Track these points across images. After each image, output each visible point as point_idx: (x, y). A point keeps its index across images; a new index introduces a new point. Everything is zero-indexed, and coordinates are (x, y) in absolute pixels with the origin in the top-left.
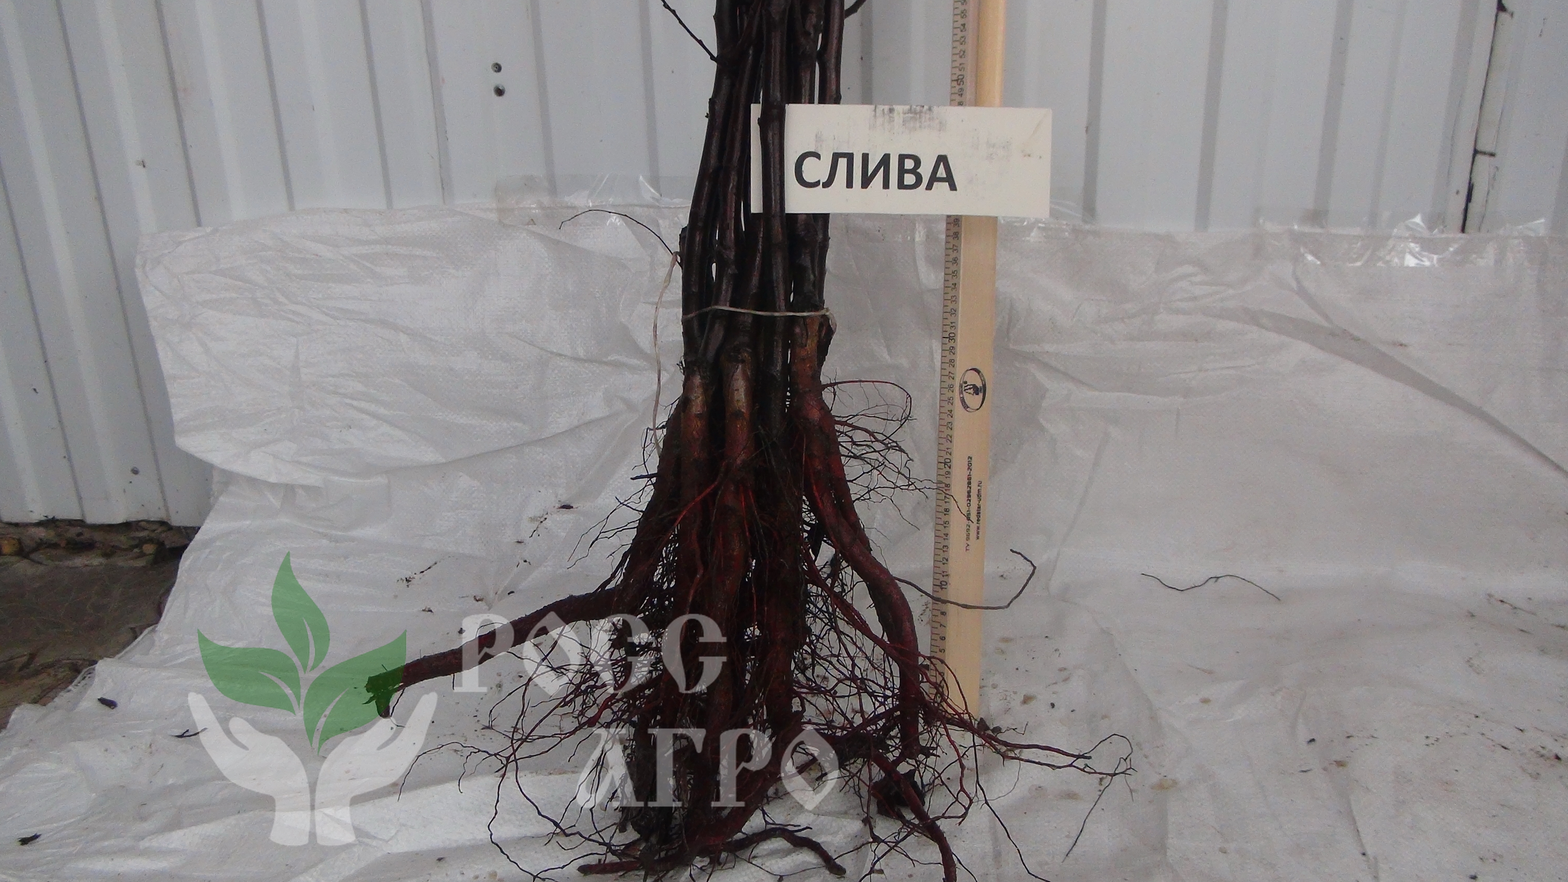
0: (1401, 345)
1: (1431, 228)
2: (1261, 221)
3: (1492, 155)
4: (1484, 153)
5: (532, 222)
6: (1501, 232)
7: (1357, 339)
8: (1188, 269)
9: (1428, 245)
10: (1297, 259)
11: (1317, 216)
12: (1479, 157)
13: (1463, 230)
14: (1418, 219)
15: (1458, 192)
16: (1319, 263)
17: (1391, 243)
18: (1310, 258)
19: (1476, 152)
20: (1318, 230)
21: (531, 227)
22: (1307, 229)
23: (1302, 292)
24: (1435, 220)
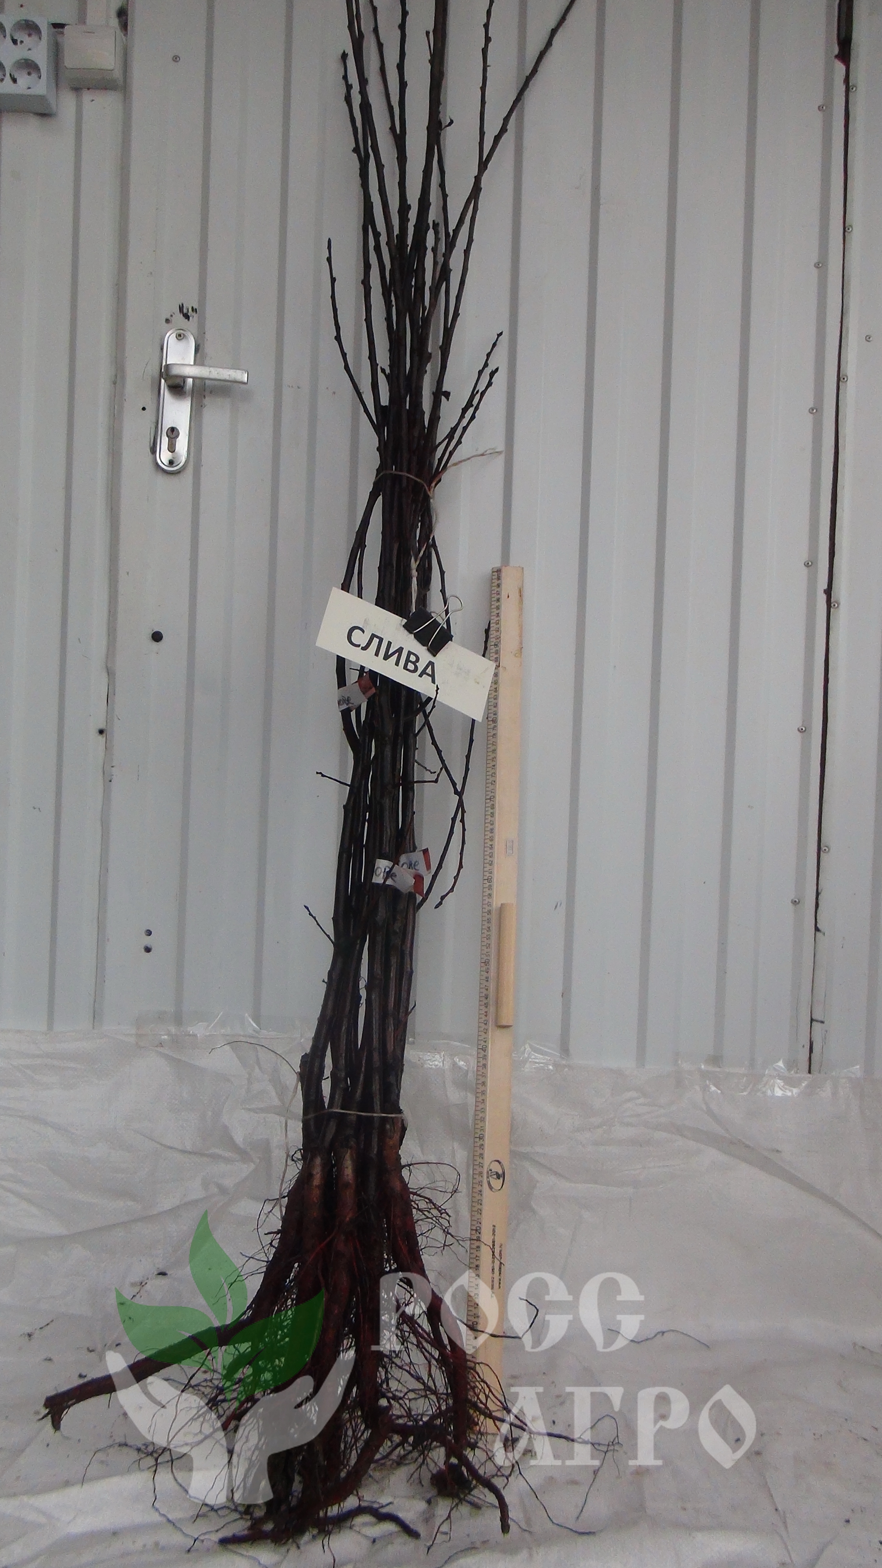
0: (778, 1151)
1: (789, 1070)
2: (680, 1062)
3: (822, 1022)
4: (817, 1021)
5: (161, 1045)
6: (834, 1073)
7: (747, 1146)
8: (632, 1094)
9: (790, 1082)
10: (705, 1088)
11: (716, 1060)
12: (814, 1023)
13: (810, 1072)
14: (781, 1064)
15: (803, 1046)
16: (719, 1092)
17: (765, 1079)
18: (713, 1088)
19: (812, 1020)
20: (718, 1069)
21: (160, 1049)
22: (711, 1068)
23: (710, 1112)
24: (791, 1064)
